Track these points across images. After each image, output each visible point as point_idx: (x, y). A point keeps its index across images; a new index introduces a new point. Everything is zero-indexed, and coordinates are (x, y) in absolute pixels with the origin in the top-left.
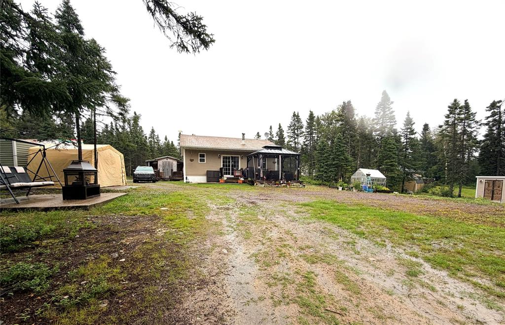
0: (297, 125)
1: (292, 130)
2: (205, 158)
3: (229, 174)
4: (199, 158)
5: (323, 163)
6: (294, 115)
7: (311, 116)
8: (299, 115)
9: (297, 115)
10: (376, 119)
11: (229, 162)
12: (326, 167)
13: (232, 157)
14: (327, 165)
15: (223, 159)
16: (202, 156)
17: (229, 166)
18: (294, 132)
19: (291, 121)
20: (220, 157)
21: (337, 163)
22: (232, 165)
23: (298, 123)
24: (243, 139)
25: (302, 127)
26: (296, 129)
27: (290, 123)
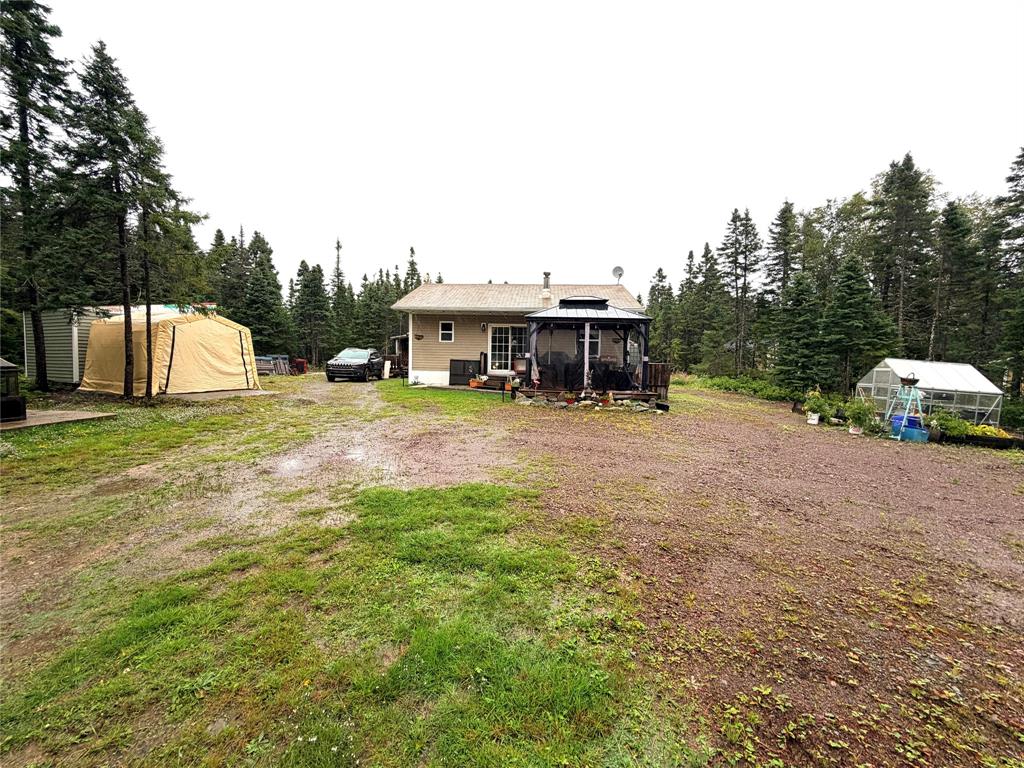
0: (744, 242)
1: (729, 257)
2: (453, 332)
3: (506, 368)
4: (441, 332)
5: (798, 340)
6: (736, 218)
7: (786, 215)
8: (750, 216)
9: (743, 216)
10: (1009, 200)
11: (507, 341)
12: (806, 352)
13: (513, 328)
14: (807, 346)
15: (494, 333)
16: (447, 327)
17: (507, 347)
18: (735, 262)
19: (727, 233)
20: (484, 330)
21: (839, 341)
22: (514, 348)
23: (747, 238)
24: (547, 285)
25: (756, 247)
26: (742, 253)
27: (723, 239)
